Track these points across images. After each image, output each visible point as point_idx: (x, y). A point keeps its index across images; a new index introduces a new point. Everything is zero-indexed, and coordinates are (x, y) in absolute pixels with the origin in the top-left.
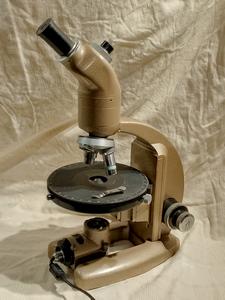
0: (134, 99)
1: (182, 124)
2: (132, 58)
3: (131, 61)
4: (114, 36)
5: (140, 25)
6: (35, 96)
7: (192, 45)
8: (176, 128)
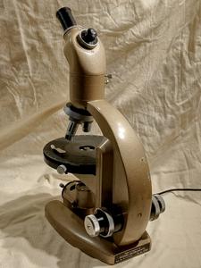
0: (118, 82)
1: (160, 104)
2: (116, 45)
3: (115, 48)
4: (102, 27)
5: (123, 18)
6: (35, 79)
7: (166, 37)
8: (155, 107)
